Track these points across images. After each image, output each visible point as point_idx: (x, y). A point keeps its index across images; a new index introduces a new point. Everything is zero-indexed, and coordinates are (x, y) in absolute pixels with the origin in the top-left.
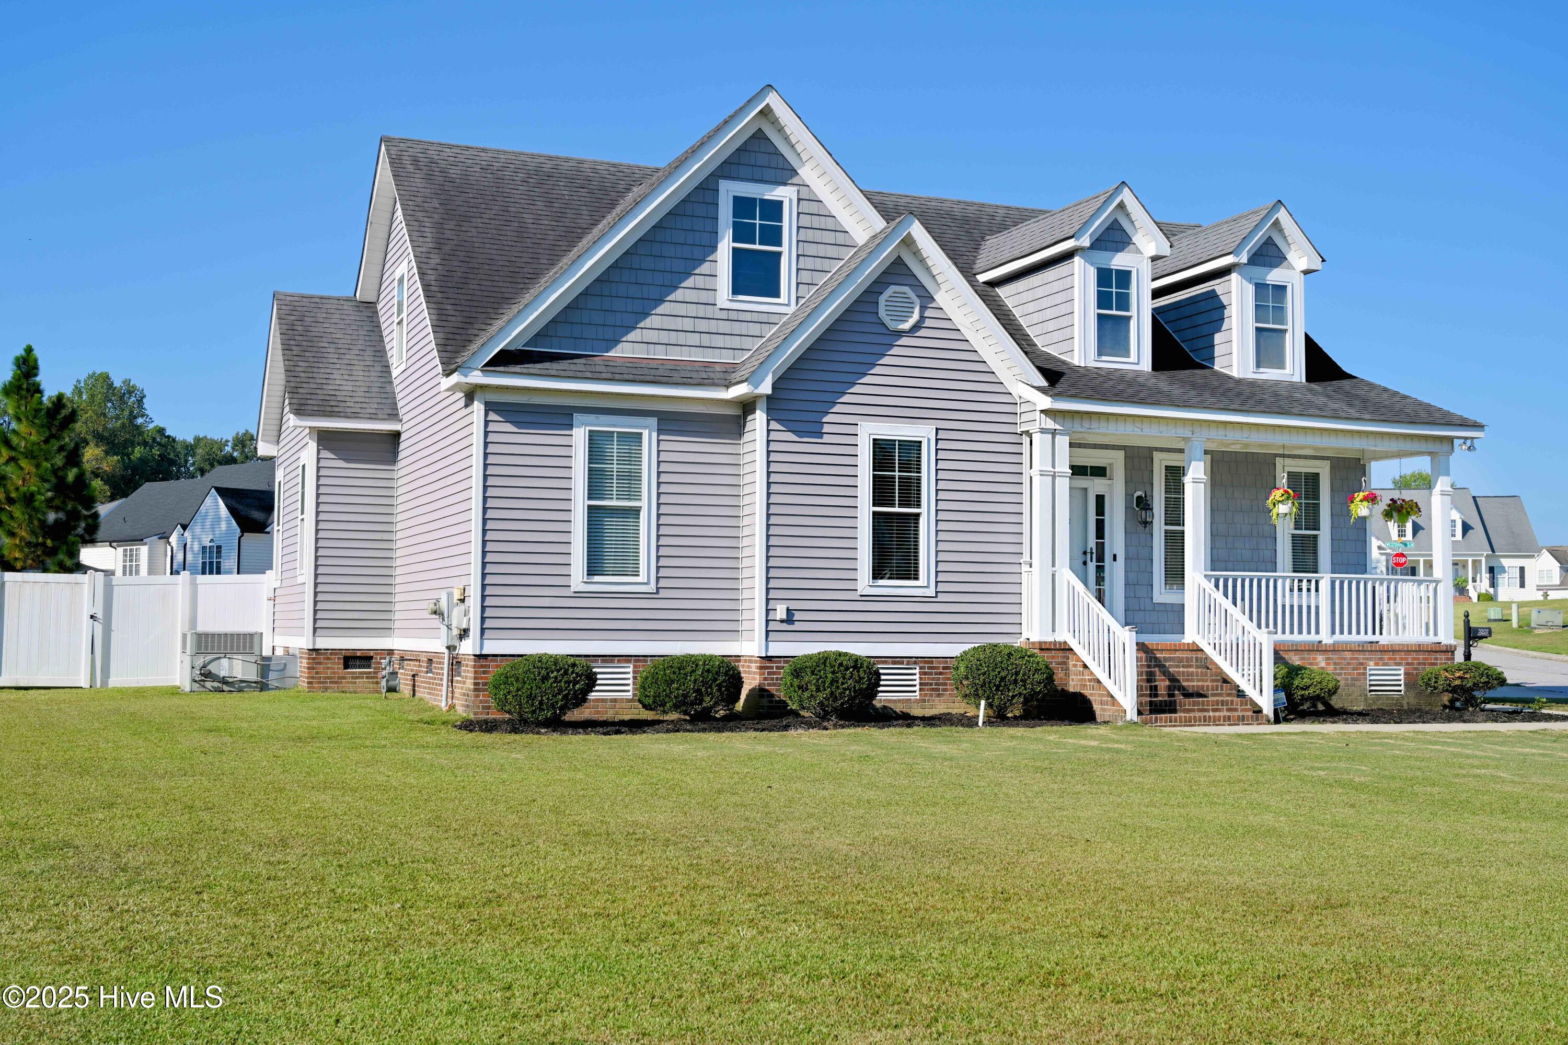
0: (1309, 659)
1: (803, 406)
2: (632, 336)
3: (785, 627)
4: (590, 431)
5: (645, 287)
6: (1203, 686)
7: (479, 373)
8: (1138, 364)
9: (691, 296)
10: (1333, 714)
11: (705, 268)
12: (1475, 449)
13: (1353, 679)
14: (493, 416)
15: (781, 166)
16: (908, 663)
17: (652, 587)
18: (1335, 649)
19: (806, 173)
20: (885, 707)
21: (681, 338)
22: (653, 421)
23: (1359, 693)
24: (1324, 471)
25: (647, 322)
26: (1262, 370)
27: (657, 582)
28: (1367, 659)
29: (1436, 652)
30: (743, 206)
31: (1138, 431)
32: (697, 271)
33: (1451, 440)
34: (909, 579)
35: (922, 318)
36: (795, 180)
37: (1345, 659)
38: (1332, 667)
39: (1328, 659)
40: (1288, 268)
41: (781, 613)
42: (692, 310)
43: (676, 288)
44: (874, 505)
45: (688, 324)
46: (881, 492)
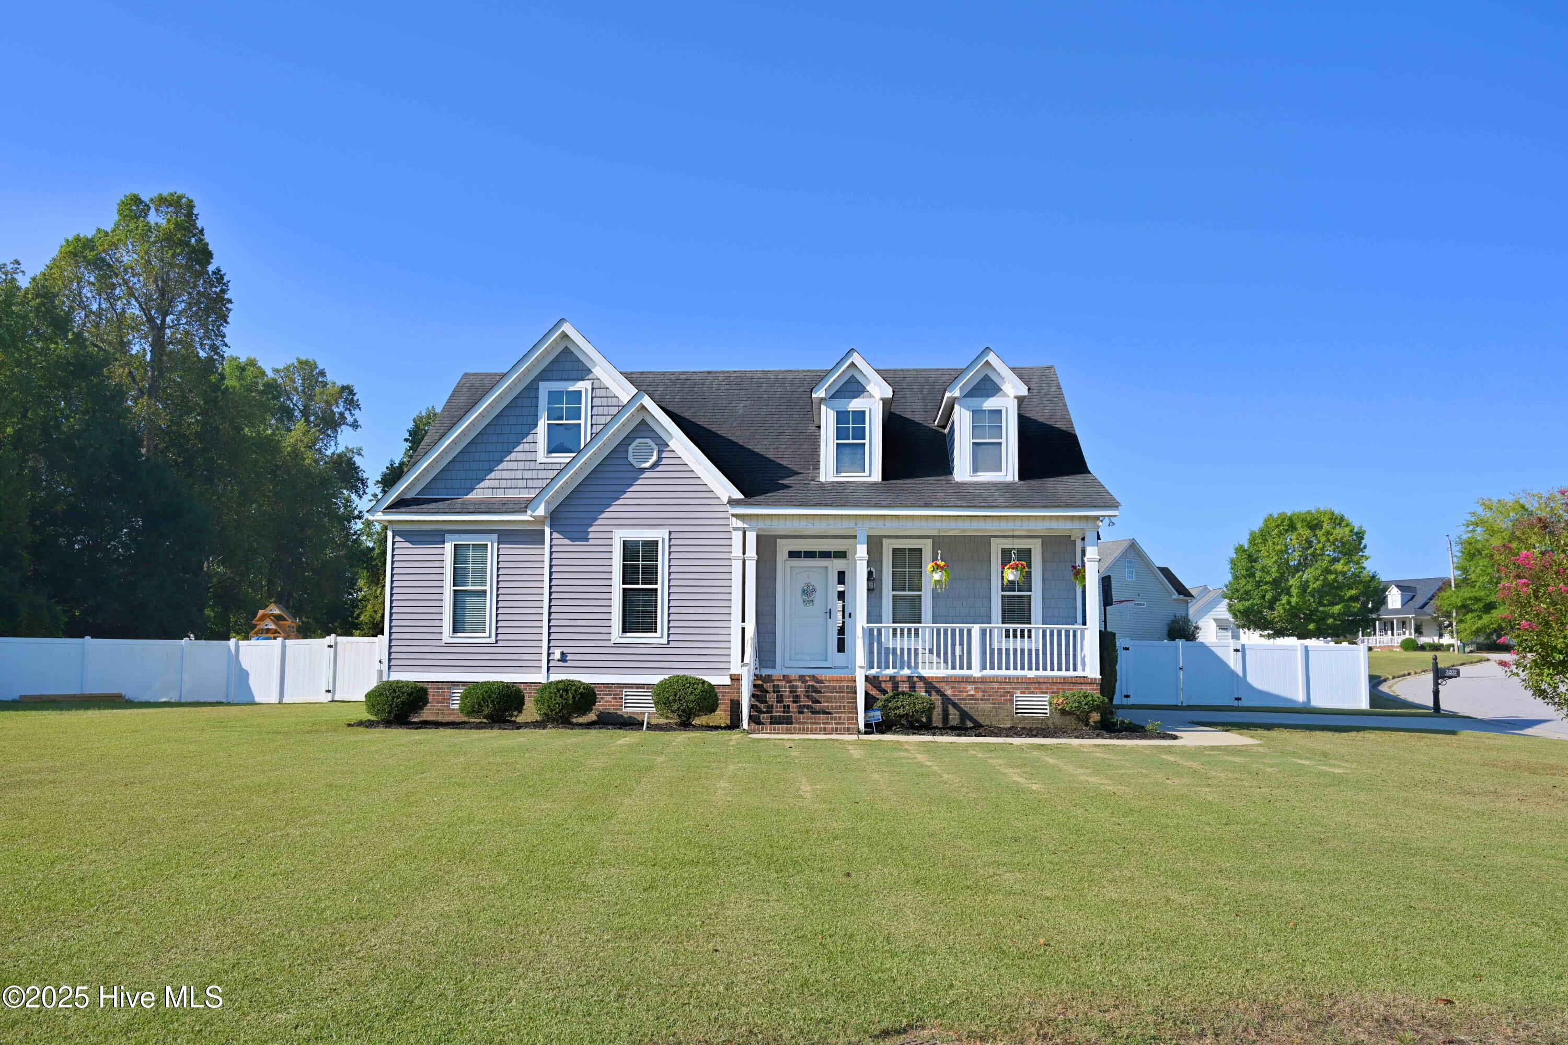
0: (960, 688)
1: (576, 522)
2: (482, 485)
3: (561, 664)
4: (455, 545)
5: (491, 454)
6: (828, 706)
7: (381, 514)
8: (870, 476)
9: (521, 456)
10: (978, 729)
11: (529, 438)
12: (1114, 524)
13: (1000, 704)
14: (397, 539)
15: (580, 368)
16: (648, 688)
17: (493, 640)
18: (983, 680)
19: (597, 371)
20: (630, 717)
21: (514, 483)
22: (495, 536)
23: (1006, 714)
24: (1036, 547)
25: (493, 475)
26: (979, 474)
27: (496, 637)
28: (1014, 688)
29: (1081, 683)
30: (555, 397)
31: (810, 526)
32: (525, 441)
33: (1097, 518)
34: (651, 632)
35: (660, 458)
36: (590, 376)
37: (993, 688)
38: (981, 694)
39: (976, 688)
40: (1004, 396)
41: (557, 655)
42: (522, 465)
43: (511, 452)
44: (623, 584)
45: (519, 474)
46: (628, 575)
